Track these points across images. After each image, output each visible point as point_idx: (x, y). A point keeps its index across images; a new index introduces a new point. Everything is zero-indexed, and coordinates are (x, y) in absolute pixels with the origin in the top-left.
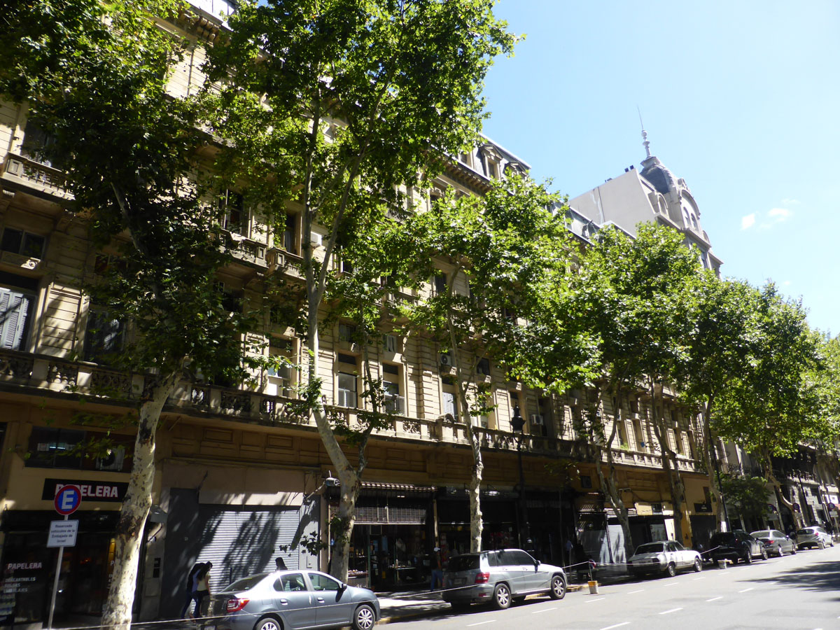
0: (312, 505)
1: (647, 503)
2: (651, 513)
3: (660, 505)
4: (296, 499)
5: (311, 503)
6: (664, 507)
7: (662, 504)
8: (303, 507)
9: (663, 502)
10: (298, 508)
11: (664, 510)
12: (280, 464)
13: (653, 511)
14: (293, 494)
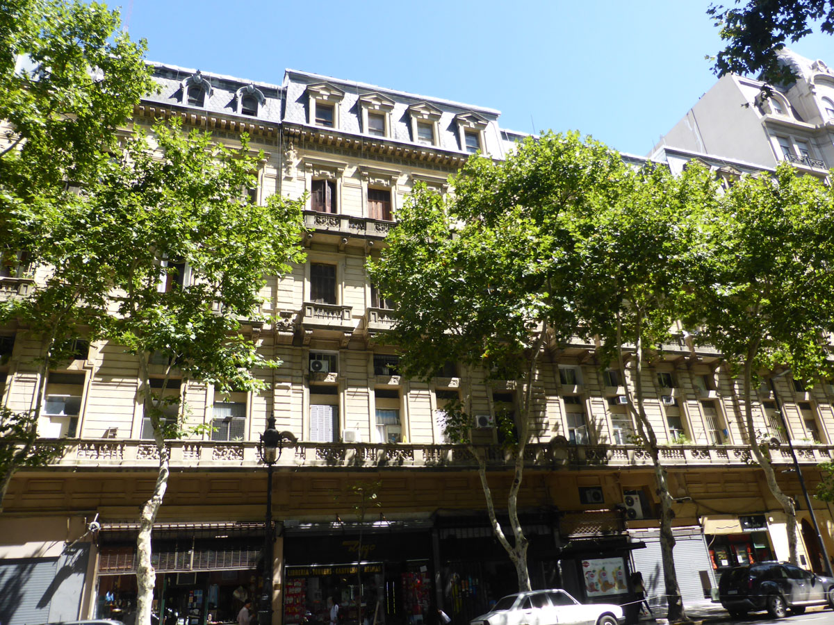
0: (77, 555)
1: (730, 516)
2: (739, 530)
3: (764, 517)
4: (55, 548)
5: (76, 552)
6: (771, 519)
7: (766, 515)
8: (64, 558)
9: (768, 511)
10: (55, 559)
11: (771, 523)
12: (41, 511)
13: (743, 526)
14: (49, 544)
